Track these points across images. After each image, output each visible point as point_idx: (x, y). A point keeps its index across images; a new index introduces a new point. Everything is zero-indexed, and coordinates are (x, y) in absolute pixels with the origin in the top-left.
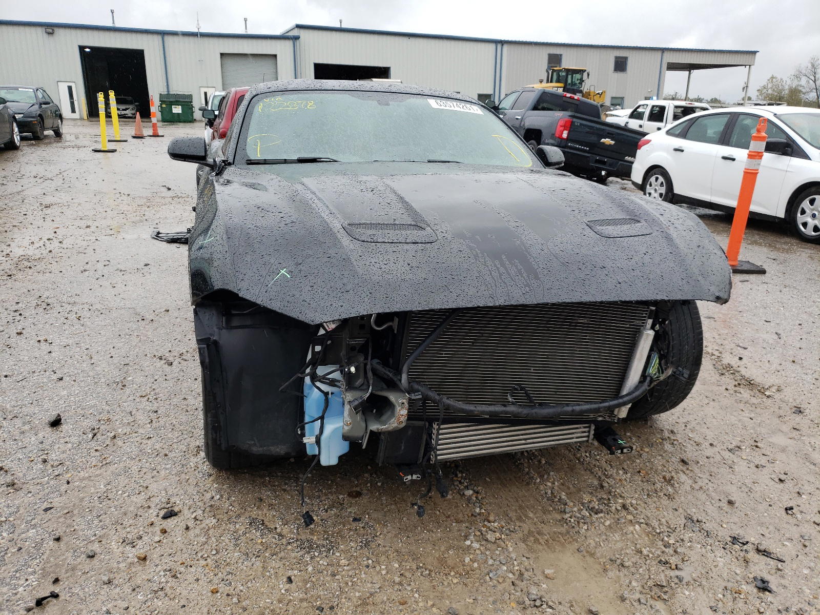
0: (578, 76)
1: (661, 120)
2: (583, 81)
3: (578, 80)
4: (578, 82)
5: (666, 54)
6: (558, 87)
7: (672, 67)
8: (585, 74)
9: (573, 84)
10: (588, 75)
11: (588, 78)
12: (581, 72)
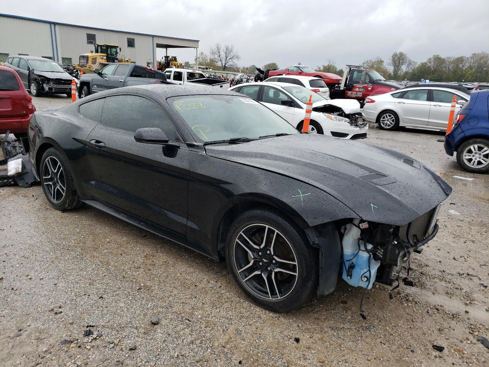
0: (114, 50)
1: (181, 80)
2: (118, 53)
3: (114, 52)
4: (114, 53)
5: (155, 39)
6: (103, 56)
7: (159, 46)
8: (118, 49)
9: (111, 54)
10: (120, 49)
11: (120, 51)
12: (116, 47)
